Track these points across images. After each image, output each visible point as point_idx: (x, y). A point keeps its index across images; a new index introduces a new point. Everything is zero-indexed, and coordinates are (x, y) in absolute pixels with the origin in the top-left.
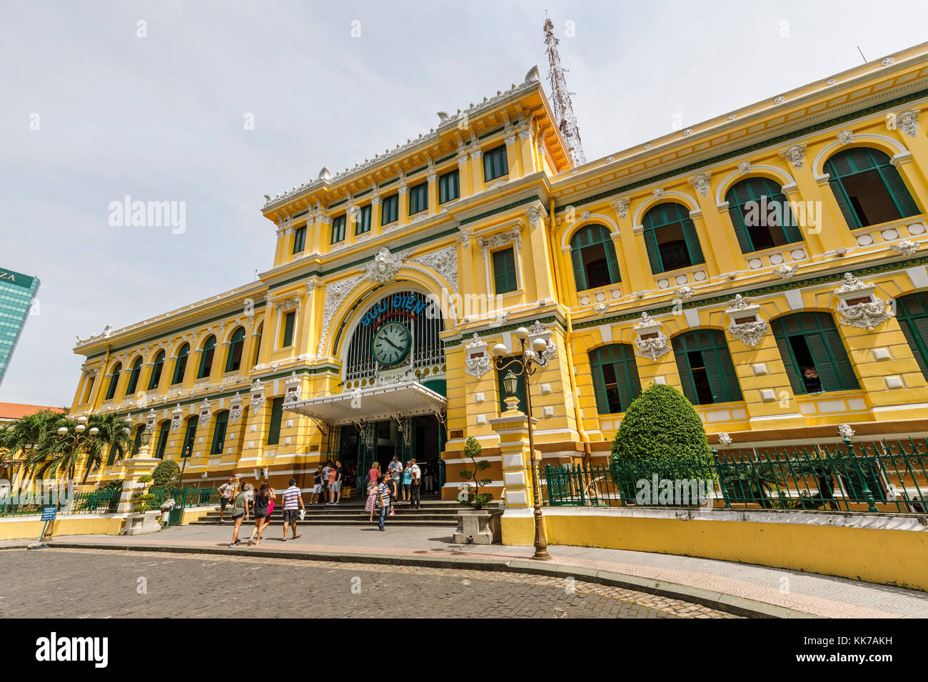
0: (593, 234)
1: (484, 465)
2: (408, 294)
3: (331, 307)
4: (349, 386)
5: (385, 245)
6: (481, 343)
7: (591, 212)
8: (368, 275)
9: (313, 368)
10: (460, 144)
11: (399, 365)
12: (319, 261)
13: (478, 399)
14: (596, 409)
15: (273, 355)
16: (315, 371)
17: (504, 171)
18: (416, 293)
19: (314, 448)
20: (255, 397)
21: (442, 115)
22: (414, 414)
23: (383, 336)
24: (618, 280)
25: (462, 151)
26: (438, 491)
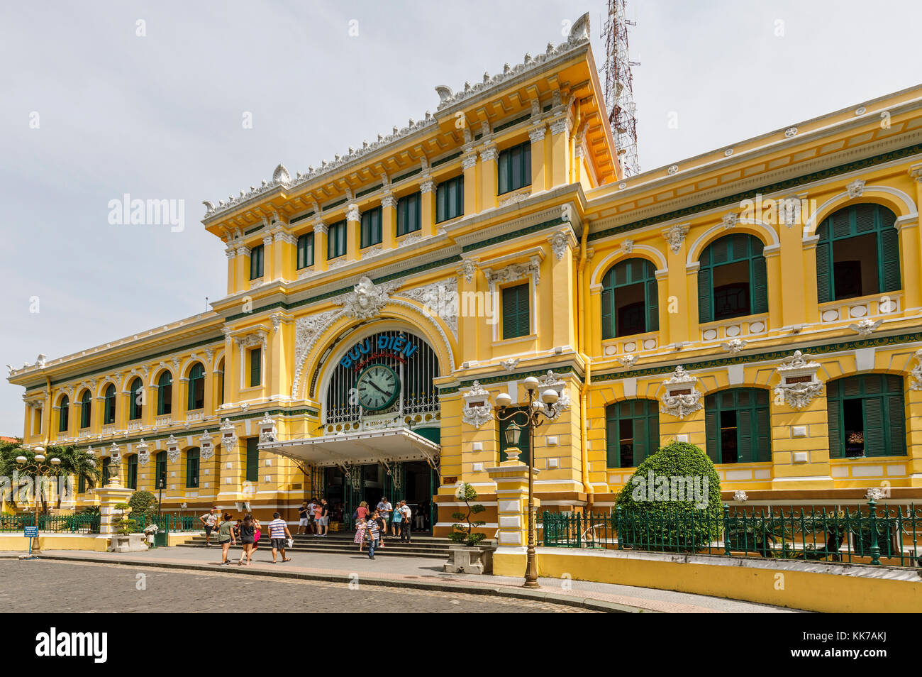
0: (633, 271)
1: (479, 509)
2: (395, 334)
3: (304, 345)
4: (330, 429)
5: (364, 273)
6: (481, 392)
7: (635, 242)
8: (346, 309)
9: (288, 409)
10: (467, 137)
11: (386, 410)
12: (284, 290)
13: (476, 448)
14: (605, 463)
15: (240, 395)
16: (291, 413)
17: (525, 181)
18: (405, 334)
19: (297, 487)
20: (226, 436)
21: (442, 91)
22: (404, 459)
23: (368, 379)
24: (655, 328)
25: (469, 149)
26: (429, 529)
